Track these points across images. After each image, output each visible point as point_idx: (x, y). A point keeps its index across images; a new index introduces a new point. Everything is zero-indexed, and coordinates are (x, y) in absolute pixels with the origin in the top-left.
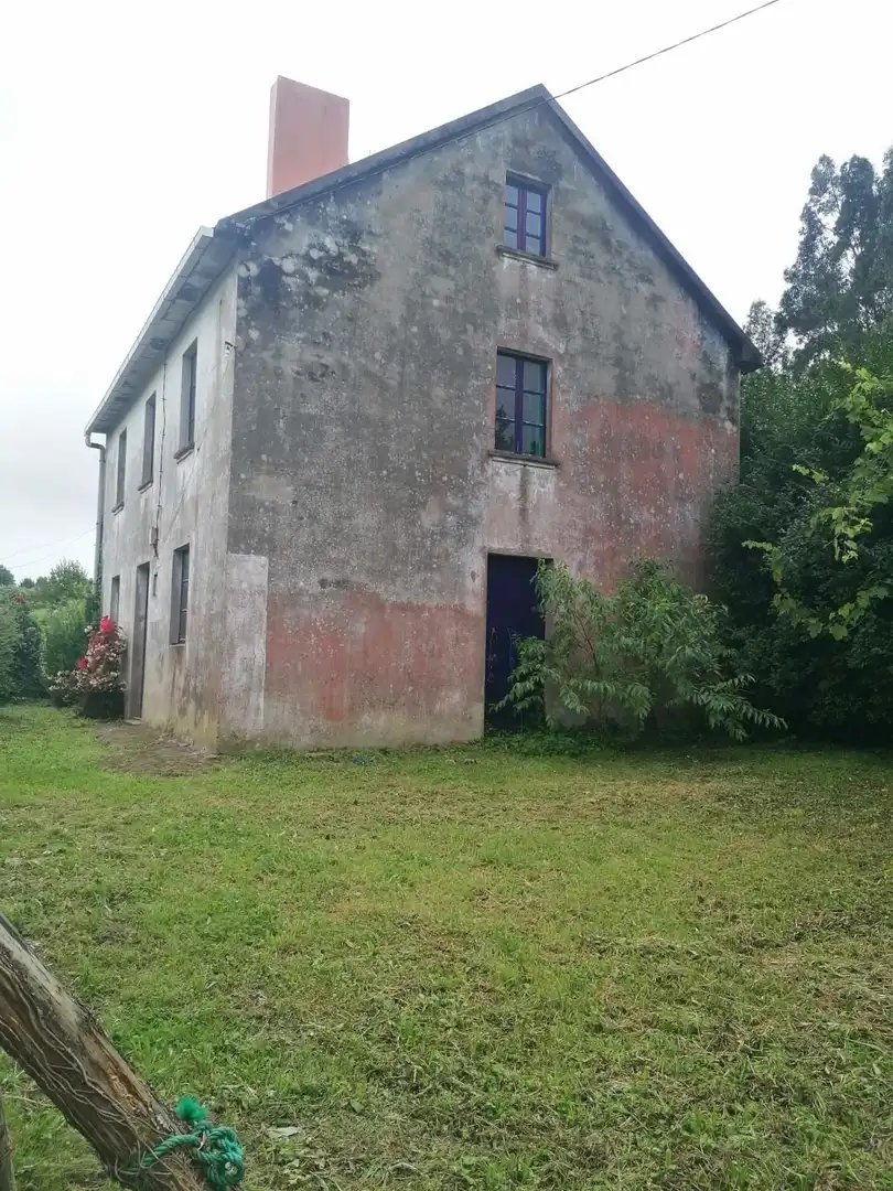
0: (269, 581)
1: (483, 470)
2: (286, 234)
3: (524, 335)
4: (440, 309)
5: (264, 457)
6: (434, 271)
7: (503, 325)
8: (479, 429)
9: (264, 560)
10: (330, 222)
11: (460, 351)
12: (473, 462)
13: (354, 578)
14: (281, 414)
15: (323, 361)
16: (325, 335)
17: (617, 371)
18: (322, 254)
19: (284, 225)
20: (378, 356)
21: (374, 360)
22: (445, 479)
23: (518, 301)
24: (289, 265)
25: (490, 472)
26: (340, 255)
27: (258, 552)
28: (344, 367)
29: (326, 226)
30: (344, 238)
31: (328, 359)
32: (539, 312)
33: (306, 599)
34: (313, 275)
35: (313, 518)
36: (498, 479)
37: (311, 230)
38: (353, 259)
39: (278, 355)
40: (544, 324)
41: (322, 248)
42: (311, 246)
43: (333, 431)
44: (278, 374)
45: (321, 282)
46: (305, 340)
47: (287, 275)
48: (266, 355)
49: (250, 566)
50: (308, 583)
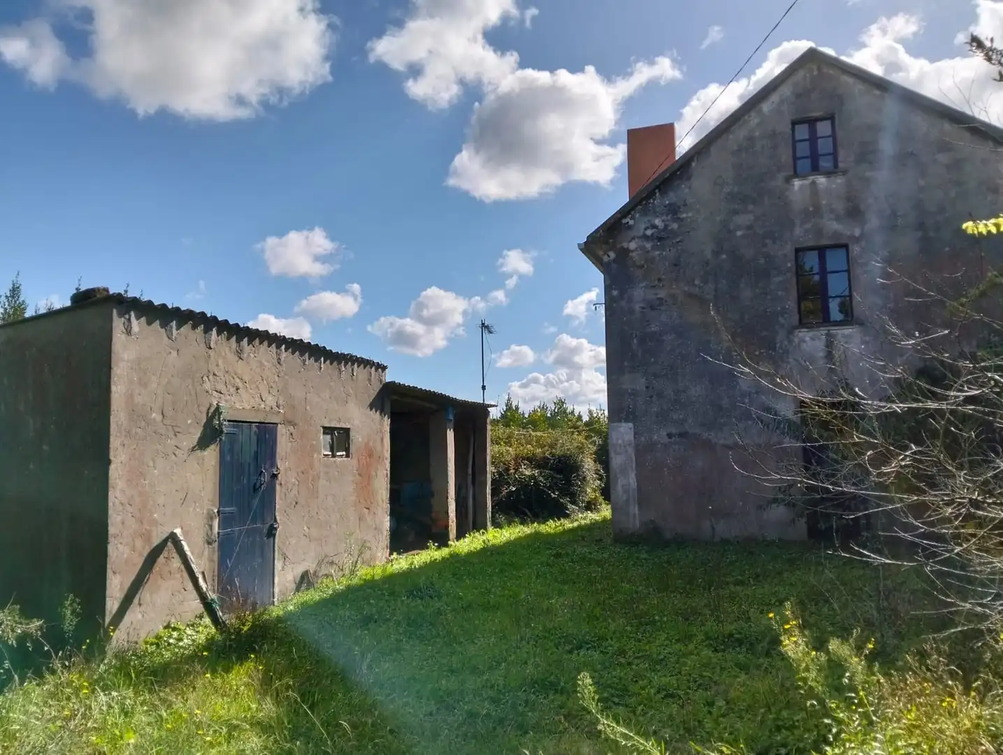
0: (635, 437)
1: (790, 341)
2: (630, 228)
3: (819, 232)
4: (743, 236)
5: (626, 364)
6: (736, 212)
7: (798, 231)
8: (784, 312)
9: (631, 425)
10: (658, 210)
11: (762, 261)
12: (781, 336)
13: (691, 431)
14: (634, 335)
15: (659, 296)
16: (660, 280)
17: (920, 234)
18: (653, 230)
19: (628, 222)
20: (697, 282)
21: (694, 285)
22: (757, 353)
23: (811, 209)
24: (633, 245)
25: (796, 340)
26: (666, 226)
27: (627, 421)
28: (673, 296)
29: (655, 212)
30: (667, 216)
31: (662, 294)
32: (832, 211)
33: (659, 446)
34: (648, 245)
35: (660, 395)
36: (804, 346)
37: (646, 219)
38: (675, 226)
39: (630, 300)
40: (838, 219)
41: (654, 227)
42: (646, 229)
43: (669, 338)
44: (632, 312)
45: (654, 248)
46: (646, 287)
47: (632, 251)
48: (623, 303)
49: (622, 429)
50: (660, 436)
